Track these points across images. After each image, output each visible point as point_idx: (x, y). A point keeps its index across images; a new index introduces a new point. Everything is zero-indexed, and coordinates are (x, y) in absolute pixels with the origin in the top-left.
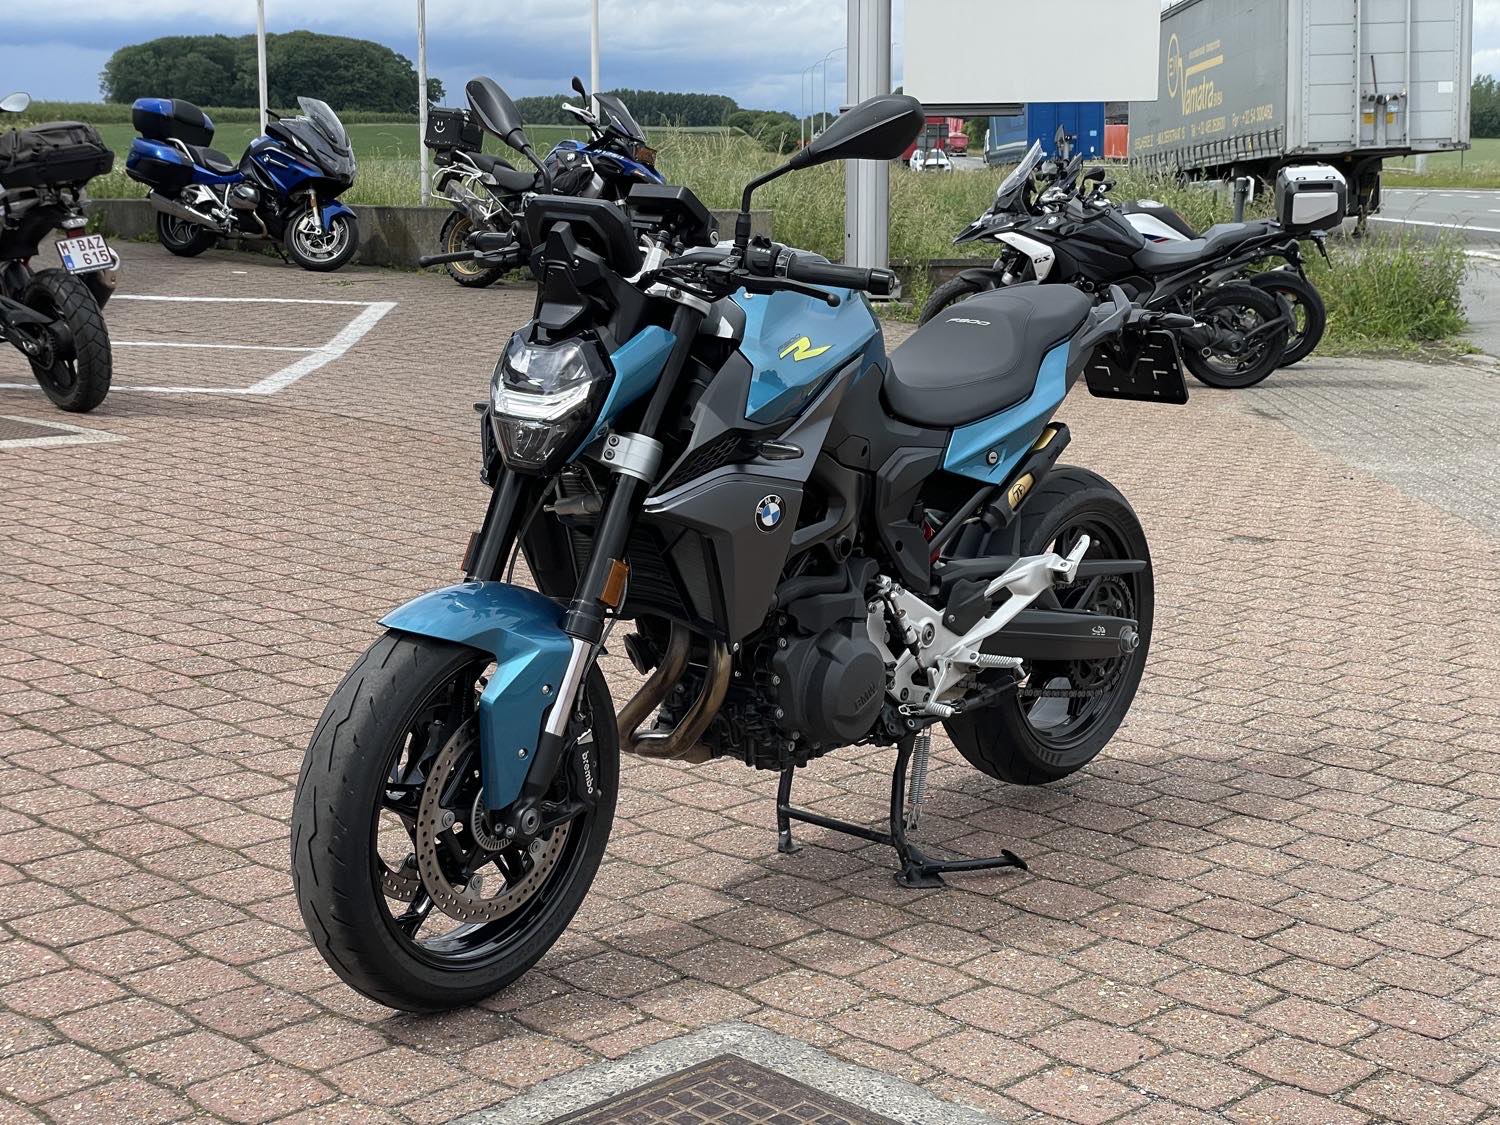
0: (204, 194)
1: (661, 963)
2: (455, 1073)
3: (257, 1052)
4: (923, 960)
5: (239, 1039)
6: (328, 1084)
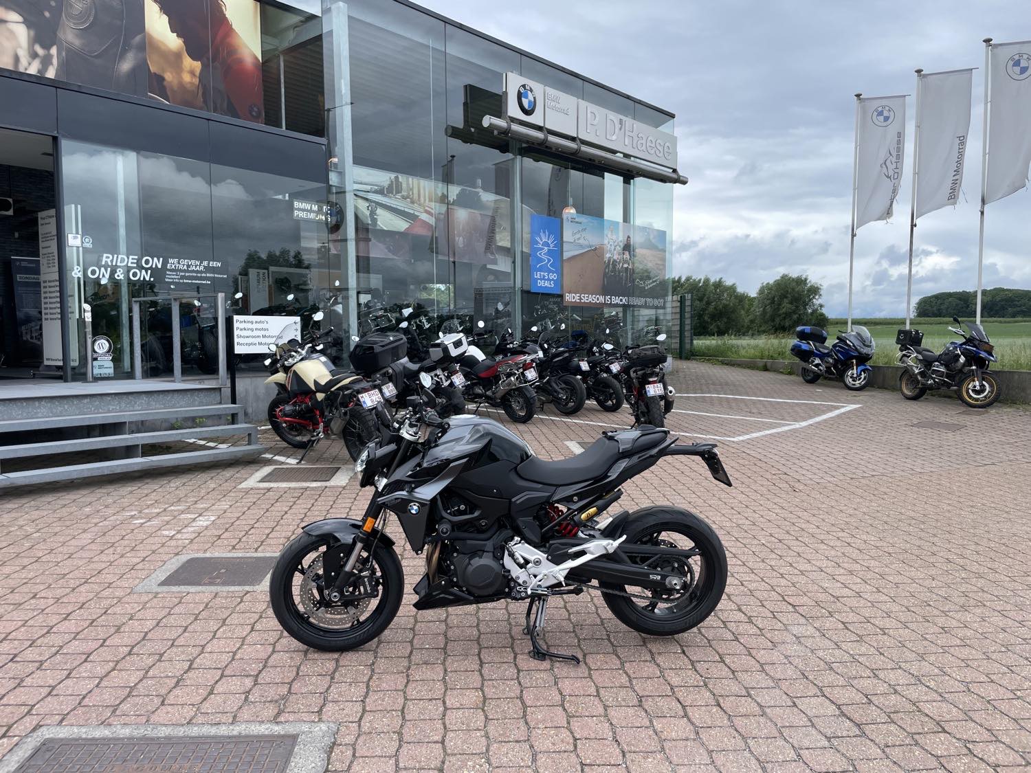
0: (817, 361)
1: (367, 693)
2: (236, 708)
3: (217, 682)
4: (444, 724)
5: (222, 676)
6: (205, 699)
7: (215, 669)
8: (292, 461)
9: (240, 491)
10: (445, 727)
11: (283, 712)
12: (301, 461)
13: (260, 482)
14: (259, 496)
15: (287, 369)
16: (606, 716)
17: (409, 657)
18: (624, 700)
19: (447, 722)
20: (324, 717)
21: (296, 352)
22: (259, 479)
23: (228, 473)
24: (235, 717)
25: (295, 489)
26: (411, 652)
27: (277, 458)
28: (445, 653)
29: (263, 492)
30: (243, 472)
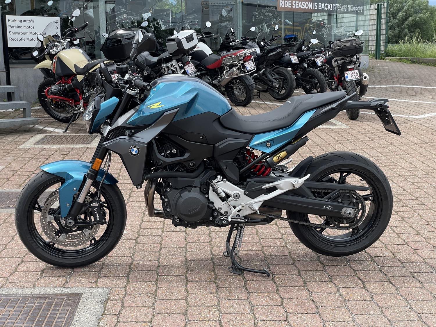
1: (130, 272)
2: (34, 280)
3: (19, 265)
4: (186, 289)
5: (22, 262)
6: (11, 274)
7: (16, 257)
8: (59, 131)
9: (21, 150)
10: (187, 292)
11: (70, 282)
12: (66, 130)
13: (36, 144)
14: (36, 153)
15: (52, 57)
16: (305, 286)
17: (159, 252)
18: (319, 278)
19: (189, 289)
20: (99, 285)
21: (59, 42)
22: (34, 142)
23: (10, 138)
24: (34, 284)
25: (63, 149)
26: (161, 249)
27: (46, 128)
28: (186, 250)
29: (38, 151)
30: (21, 138)
